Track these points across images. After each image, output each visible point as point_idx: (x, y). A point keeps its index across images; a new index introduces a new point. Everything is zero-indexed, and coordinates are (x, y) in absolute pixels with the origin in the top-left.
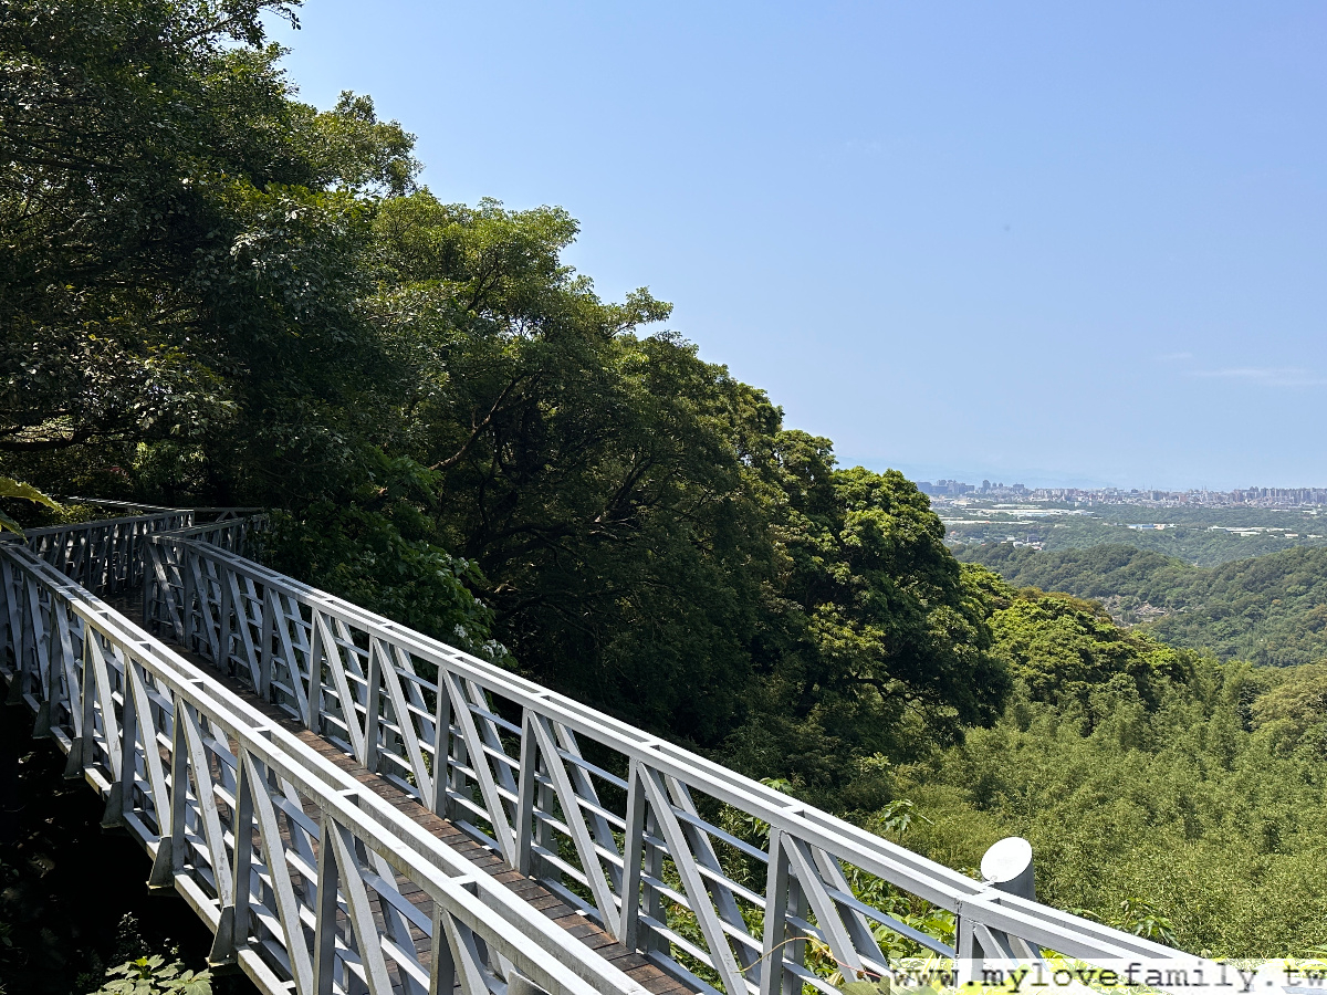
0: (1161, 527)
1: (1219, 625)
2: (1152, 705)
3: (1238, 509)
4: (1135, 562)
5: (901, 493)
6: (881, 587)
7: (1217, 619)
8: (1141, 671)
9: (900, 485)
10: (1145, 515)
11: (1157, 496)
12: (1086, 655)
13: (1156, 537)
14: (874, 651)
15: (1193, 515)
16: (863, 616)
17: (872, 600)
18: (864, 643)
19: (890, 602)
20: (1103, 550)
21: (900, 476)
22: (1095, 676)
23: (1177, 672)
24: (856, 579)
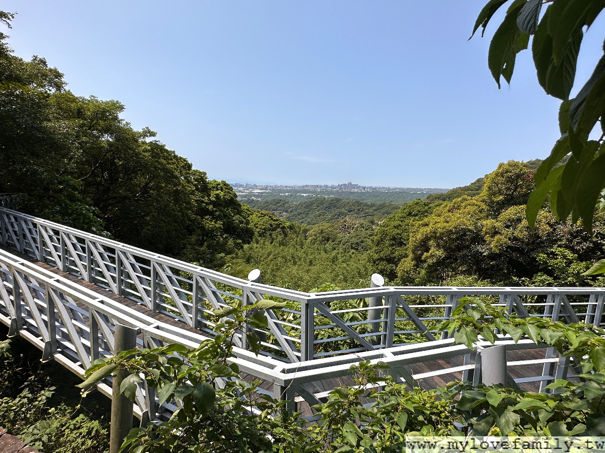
0: (287, 194)
1: (300, 216)
2: (286, 236)
3: (304, 189)
4: (281, 203)
5: (226, 186)
6: (221, 211)
7: (299, 215)
8: (283, 228)
9: (225, 184)
10: (284, 192)
11: (286, 187)
12: (271, 225)
13: (286, 197)
14: (220, 227)
15: (294, 191)
16: (217, 219)
17: (219, 214)
18: (217, 226)
19: (224, 215)
20: (274, 200)
21: (225, 182)
22: (273, 230)
23: (291, 228)
24: (215, 209)
